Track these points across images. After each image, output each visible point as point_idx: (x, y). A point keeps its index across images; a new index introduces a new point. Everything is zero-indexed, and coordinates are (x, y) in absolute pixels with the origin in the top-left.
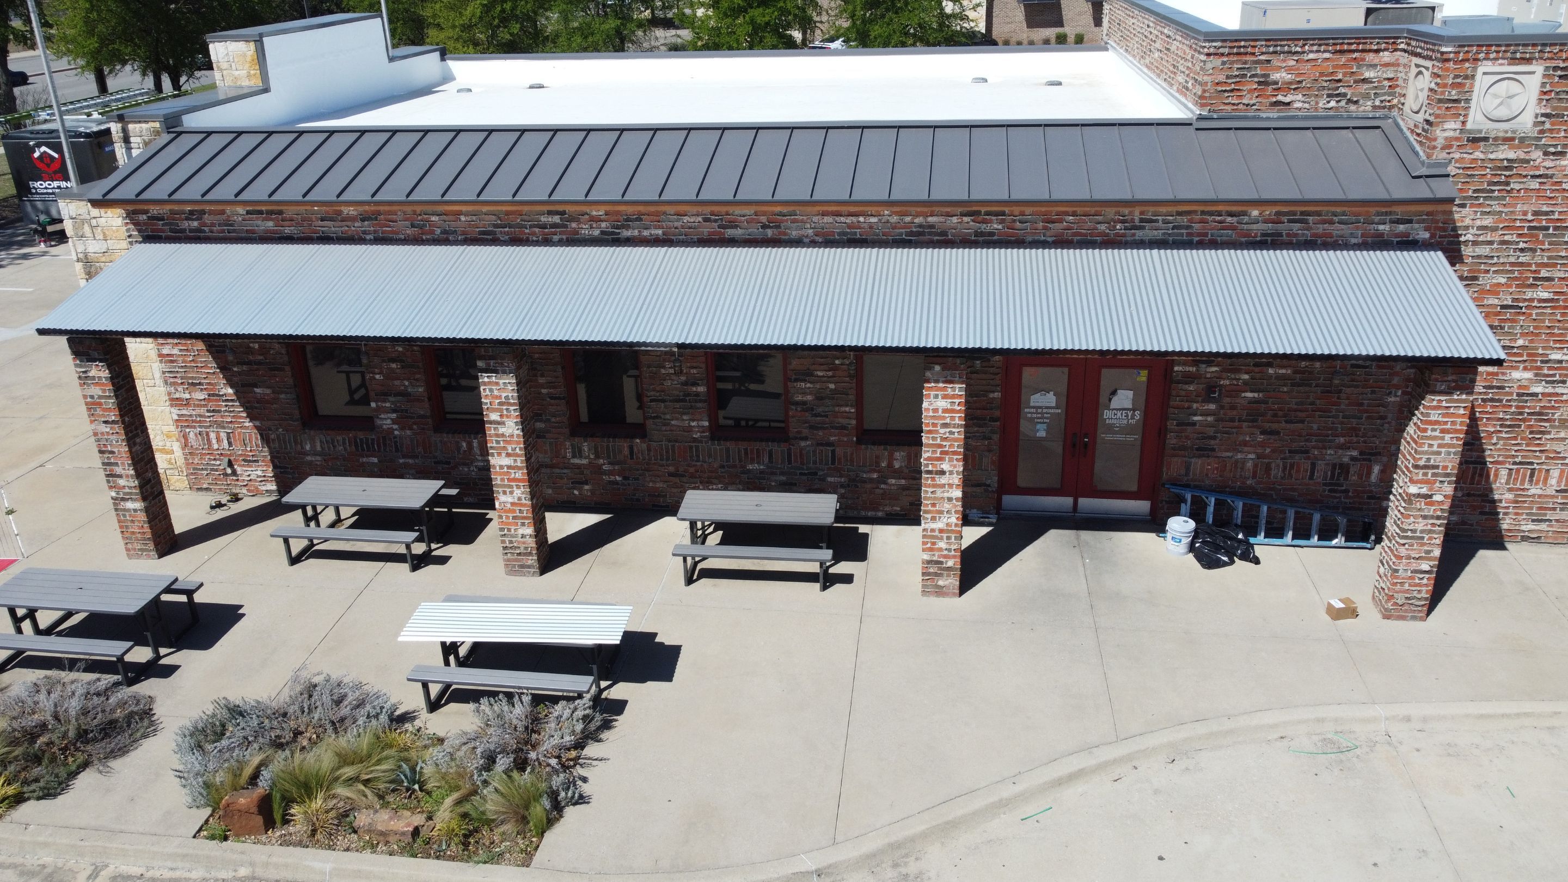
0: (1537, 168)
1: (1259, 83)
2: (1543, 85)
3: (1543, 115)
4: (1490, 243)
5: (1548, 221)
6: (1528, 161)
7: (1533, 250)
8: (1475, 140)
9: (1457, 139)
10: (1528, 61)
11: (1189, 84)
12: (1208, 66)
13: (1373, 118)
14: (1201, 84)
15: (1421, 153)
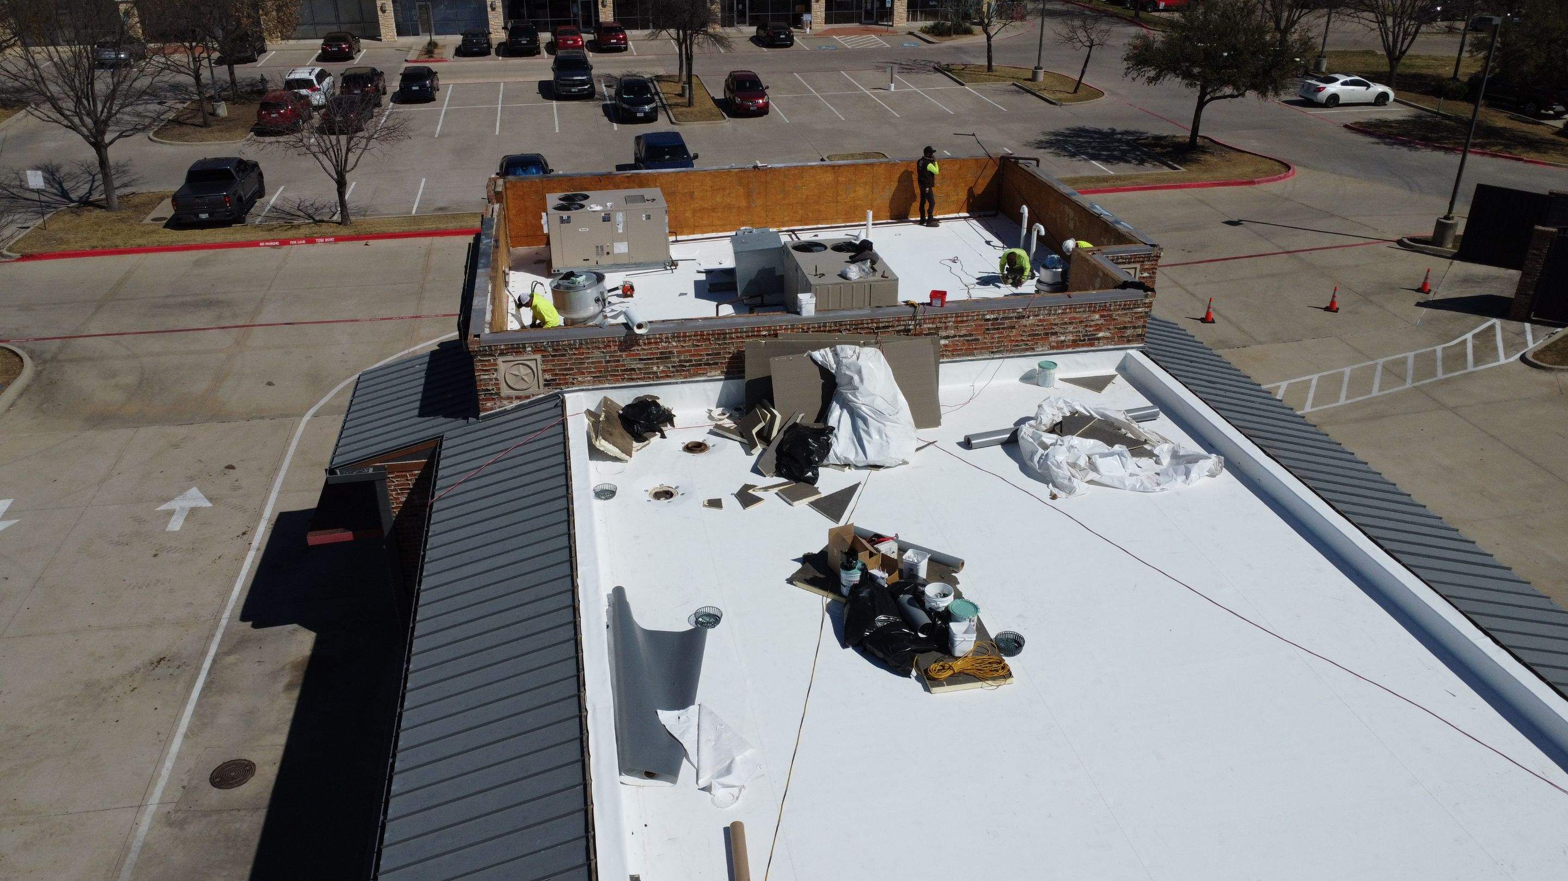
11: (1101, 334)
12: (1147, 314)
14: (1143, 327)
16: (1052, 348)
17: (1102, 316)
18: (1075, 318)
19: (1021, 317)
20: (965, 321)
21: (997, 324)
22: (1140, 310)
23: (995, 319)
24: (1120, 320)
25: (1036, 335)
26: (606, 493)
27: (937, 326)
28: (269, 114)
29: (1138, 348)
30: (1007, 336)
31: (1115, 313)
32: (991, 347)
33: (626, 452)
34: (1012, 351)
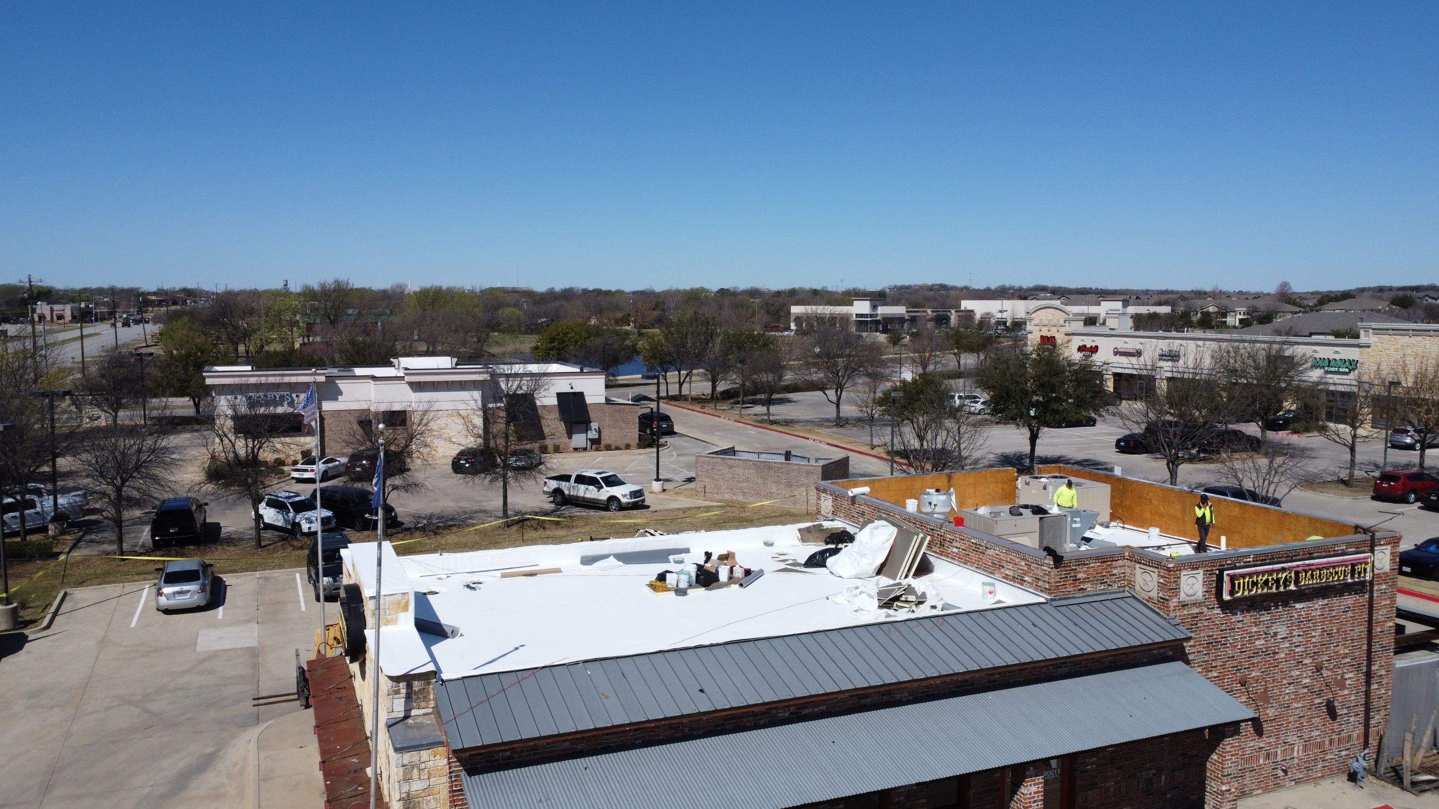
0: (1206, 616)
1: (1073, 580)
2: (1204, 578)
3: (1206, 592)
4: (1194, 653)
5: (1213, 639)
6: (1202, 613)
7: (1209, 654)
8: (1184, 606)
9: (1178, 606)
10: (1197, 568)
11: (1026, 578)
12: (1052, 574)
13: (1120, 592)
14: (1049, 583)
15: (1161, 613)
16: (1004, 578)
17: (1026, 564)
18: (1012, 559)
19: (987, 548)
20: (963, 540)
21: (977, 548)
22: (1045, 568)
23: (976, 544)
24: (1036, 571)
25: (995, 564)
26: (768, 544)
27: (952, 538)
28: (1382, 483)
29: (1046, 599)
30: (982, 559)
31: (1033, 565)
32: (974, 563)
33: (803, 540)
34: (984, 570)
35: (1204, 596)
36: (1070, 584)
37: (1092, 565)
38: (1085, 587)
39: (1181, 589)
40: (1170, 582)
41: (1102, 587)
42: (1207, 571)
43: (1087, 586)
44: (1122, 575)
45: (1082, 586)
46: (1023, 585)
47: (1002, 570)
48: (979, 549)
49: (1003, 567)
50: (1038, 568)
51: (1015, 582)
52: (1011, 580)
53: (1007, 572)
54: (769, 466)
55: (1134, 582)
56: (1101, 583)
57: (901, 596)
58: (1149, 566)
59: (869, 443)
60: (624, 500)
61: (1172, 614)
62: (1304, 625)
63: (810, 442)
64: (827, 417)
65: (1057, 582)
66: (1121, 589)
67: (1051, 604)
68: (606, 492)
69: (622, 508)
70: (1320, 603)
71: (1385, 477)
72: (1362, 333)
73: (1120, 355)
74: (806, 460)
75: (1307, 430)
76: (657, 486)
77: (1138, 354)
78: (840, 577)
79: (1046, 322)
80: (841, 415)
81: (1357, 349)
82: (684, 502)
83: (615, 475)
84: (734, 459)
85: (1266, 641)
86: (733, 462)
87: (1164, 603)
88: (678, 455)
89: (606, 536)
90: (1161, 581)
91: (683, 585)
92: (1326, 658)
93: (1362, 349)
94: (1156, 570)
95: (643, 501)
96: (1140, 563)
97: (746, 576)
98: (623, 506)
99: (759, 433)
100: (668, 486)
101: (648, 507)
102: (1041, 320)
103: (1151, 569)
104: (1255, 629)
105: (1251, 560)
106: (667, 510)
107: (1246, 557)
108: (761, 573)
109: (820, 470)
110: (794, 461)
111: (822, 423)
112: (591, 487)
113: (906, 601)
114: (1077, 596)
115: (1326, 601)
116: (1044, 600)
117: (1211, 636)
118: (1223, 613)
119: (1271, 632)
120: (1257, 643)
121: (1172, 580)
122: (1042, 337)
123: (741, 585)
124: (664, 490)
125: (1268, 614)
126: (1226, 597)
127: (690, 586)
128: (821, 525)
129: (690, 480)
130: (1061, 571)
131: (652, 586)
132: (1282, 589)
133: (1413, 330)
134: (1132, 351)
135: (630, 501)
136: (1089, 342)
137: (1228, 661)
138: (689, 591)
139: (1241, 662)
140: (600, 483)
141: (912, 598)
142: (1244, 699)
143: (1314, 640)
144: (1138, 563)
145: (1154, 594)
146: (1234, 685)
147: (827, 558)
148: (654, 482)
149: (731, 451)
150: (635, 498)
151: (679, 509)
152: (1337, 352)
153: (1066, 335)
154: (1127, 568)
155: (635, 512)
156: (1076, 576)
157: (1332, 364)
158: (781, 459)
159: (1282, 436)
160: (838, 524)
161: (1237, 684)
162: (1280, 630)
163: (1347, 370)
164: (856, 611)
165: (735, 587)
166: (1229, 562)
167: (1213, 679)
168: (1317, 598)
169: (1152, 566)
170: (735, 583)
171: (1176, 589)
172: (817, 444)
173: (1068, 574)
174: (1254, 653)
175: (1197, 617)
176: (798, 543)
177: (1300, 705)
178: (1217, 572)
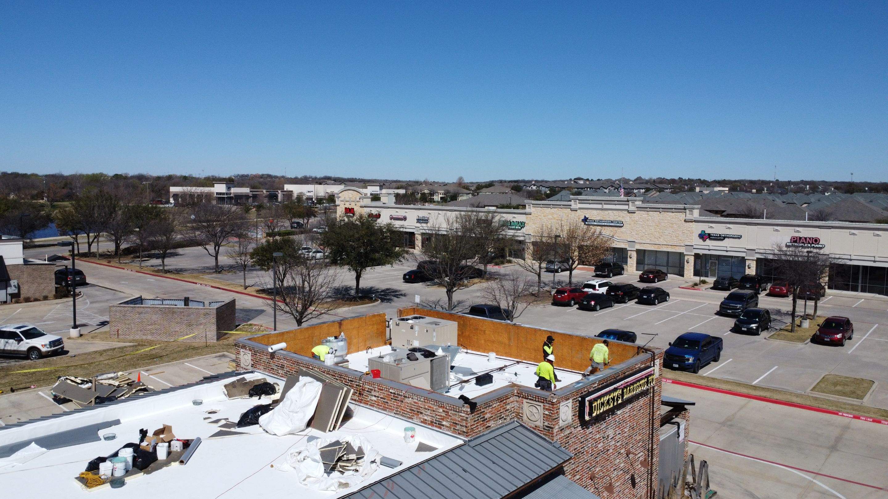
0: (573, 434)
1: (483, 421)
2: (572, 406)
3: (573, 415)
4: (567, 465)
5: (577, 451)
6: (571, 433)
7: (575, 463)
8: (561, 430)
9: (558, 431)
10: (569, 399)
11: (444, 423)
12: (469, 419)
13: (512, 423)
14: (466, 427)
15: (547, 439)
16: (422, 422)
17: (444, 411)
18: (430, 407)
19: (405, 397)
20: (382, 390)
21: (395, 397)
22: (463, 415)
23: (394, 393)
24: (453, 417)
25: (413, 410)
26: (197, 403)
27: (371, 388)
28: (557, 295)
29: (464, 440)
30: (400, 406)
31: (450, 412)
32: (394, 410)
33: (230, 395)
34: (403, 416)
35: (572, 419)
36: (481, 424)
37: (494, 405)
38: (490, 425)
39: (560, 417)
40: (554, 414)
41: (501, 422)
42: (574, 399)
43: (491, 424)
44: (513, 409)
45: (488, 425)
46: (441, 428)
47: (421, 416)
48: (398, 398)
49: (422, 413)
50: (456, 415)
51: (433, 426)
52: (429, 424)
53: (426, 418)
54: (173, 311)
55: (522, 414)
56: (500, 419)
57: (343, 456)
58: (535, 401)
59: (243, 284)
60: (44, 350)
61: (555, 439)
62: (621, 425)
63: (198, 286)
64: (207, 265)
65: (471, 426)
66: (512, 420)
67: (469, 445)
68: (26, 344)
69: (42, 355)
70: (629, 408)
71: (559, 292)
72: (527, 206)
73: (394, 220)
74: (201, 304)
75: (503, 263)
76: (74, 333)
77: (405, 219)
78: (275, 435)
79: (348, 199)
80: (219, 264)
81: (524, 216)
82: (99, 345)
83: (34, 328)
84: (143, 307)
85: (604, 443)
86: (142, 309)
87: (549, 430)
88: (91, 303)
89: (28, 385)
90: (547, 412)
91: (119, 473)
92: (631, 445)
93: (527, 216)
94: (542, 404)
95: (63, 347)
96: (527, 399)
97: (184, 448)
98: (43, 354)
99: (156, 280)
100: (84, 331)
101: (67, 352)
102: (345, 198)
103: (537, 403)
104: (598, 436)
105: (597, 385)
106: (85, 354)
107: (594, 384)
108: (199, 441)
109: (215, 311)
110: (191, 305)
111: (204, 270)
112: (11, 341)
113: (348, 460)
114: (485, 433)
115: (631, 405)
116: (461, 442)
117: (576, 449)
118: (582, 430)
119: (606, 435)
120: (599, 446)
121: (555, 412)
122: (346, 208)
123: (182, 462)
124: (81, 335)
125: (604, 423)
126: (587, 418)
127: (127, 471)
128: (244, 379)
129: (103, 324)
130: (475, 415)
131: (82, 479)
132: (615, 404)
133: (553, 205)
134: (400, 217)
135: (50, 349)
136: (374, 211)
137: (584, 465)
138: (128, 480)
139: (591, 463)
140: (20, 336)
141: (353, 456)
142: (592, 490)
143: (626, 435)
144: (526, 398)
145: (540, 424)
146: (588, 481)
147: (259, 416)
148: (72, 330)
149: (139, 300)
150: (54, 347)
151: (96, 352)
152: (514, 217)
153: (361, 207)
154: (515, 402)
155: (55, 358)
156: (484, 417)
157: (512, 224)
158: (181, 304)
159: (491, 268)
160: (257, 376)
161: (589, 480)
162: (610, 433)
163: (520, 228)
164: (304, 480)
165: (175, 465)
166: (586, 390)
167: (577, 481)
168: (627, 404)
169: (538, 401)
170: (175, 461)
171: (557, 418)
172: (203, 287)
173: (479, 417)
174: (597, 454)
175: (568, 437)
176: (226, 398)
177: (619, 483)
178: (580, 399)
